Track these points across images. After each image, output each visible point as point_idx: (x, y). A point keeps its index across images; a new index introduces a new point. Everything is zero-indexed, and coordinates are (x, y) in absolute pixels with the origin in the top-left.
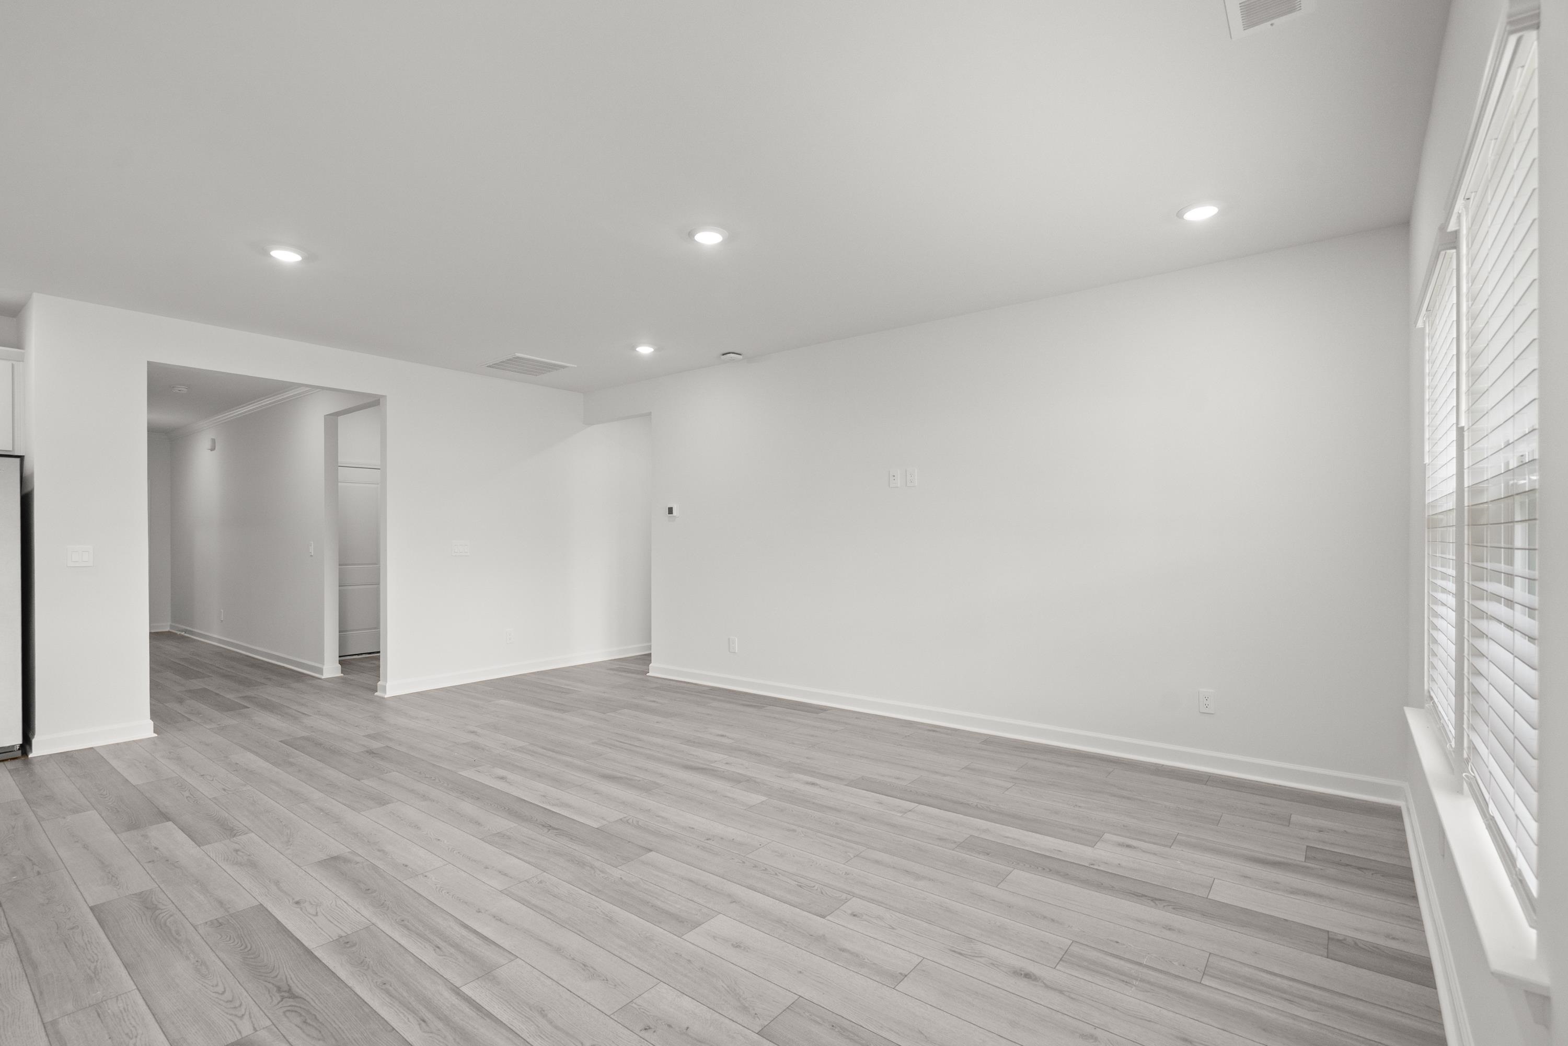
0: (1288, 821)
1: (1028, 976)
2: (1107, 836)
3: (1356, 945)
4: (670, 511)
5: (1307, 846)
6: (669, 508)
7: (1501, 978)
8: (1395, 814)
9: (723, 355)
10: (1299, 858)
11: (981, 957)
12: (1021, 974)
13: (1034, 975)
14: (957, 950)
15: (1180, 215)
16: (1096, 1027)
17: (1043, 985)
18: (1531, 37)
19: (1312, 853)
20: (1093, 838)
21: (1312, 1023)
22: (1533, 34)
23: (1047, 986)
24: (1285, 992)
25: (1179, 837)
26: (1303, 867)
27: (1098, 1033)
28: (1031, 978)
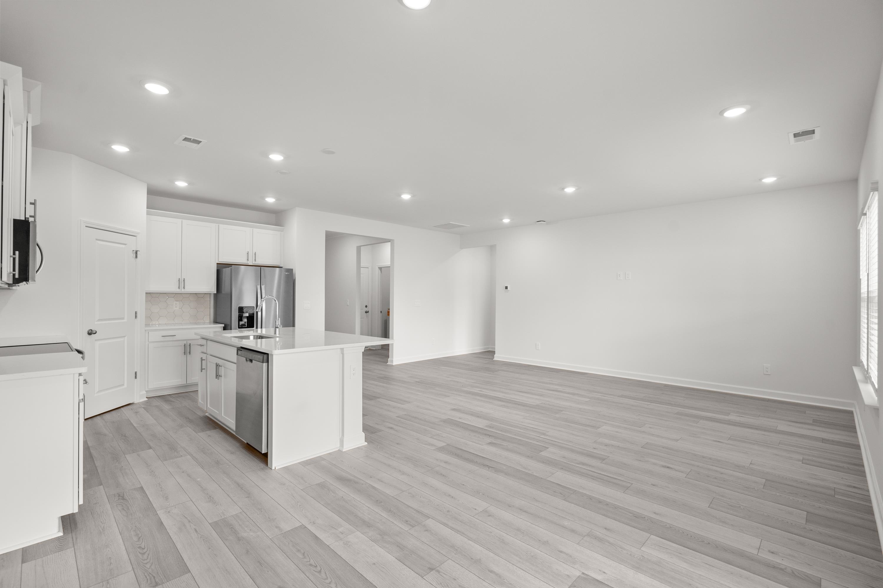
0: (805, 413)
2: (731, 414)
3: (833, 441)
4: (506, 288)
5: (813, 419)
6: (506, 287)
7: (868, 406)
8: (851, 413)
9: (538, 222)
10: (811, 422)
15: (760, 180)
18: (876, 193)
19: (814, 421)
20: (728, 414)
21: (817, 454)
22: (877, 192)
24: (808, 448)
25: (761, 415)
26: (812, 424)
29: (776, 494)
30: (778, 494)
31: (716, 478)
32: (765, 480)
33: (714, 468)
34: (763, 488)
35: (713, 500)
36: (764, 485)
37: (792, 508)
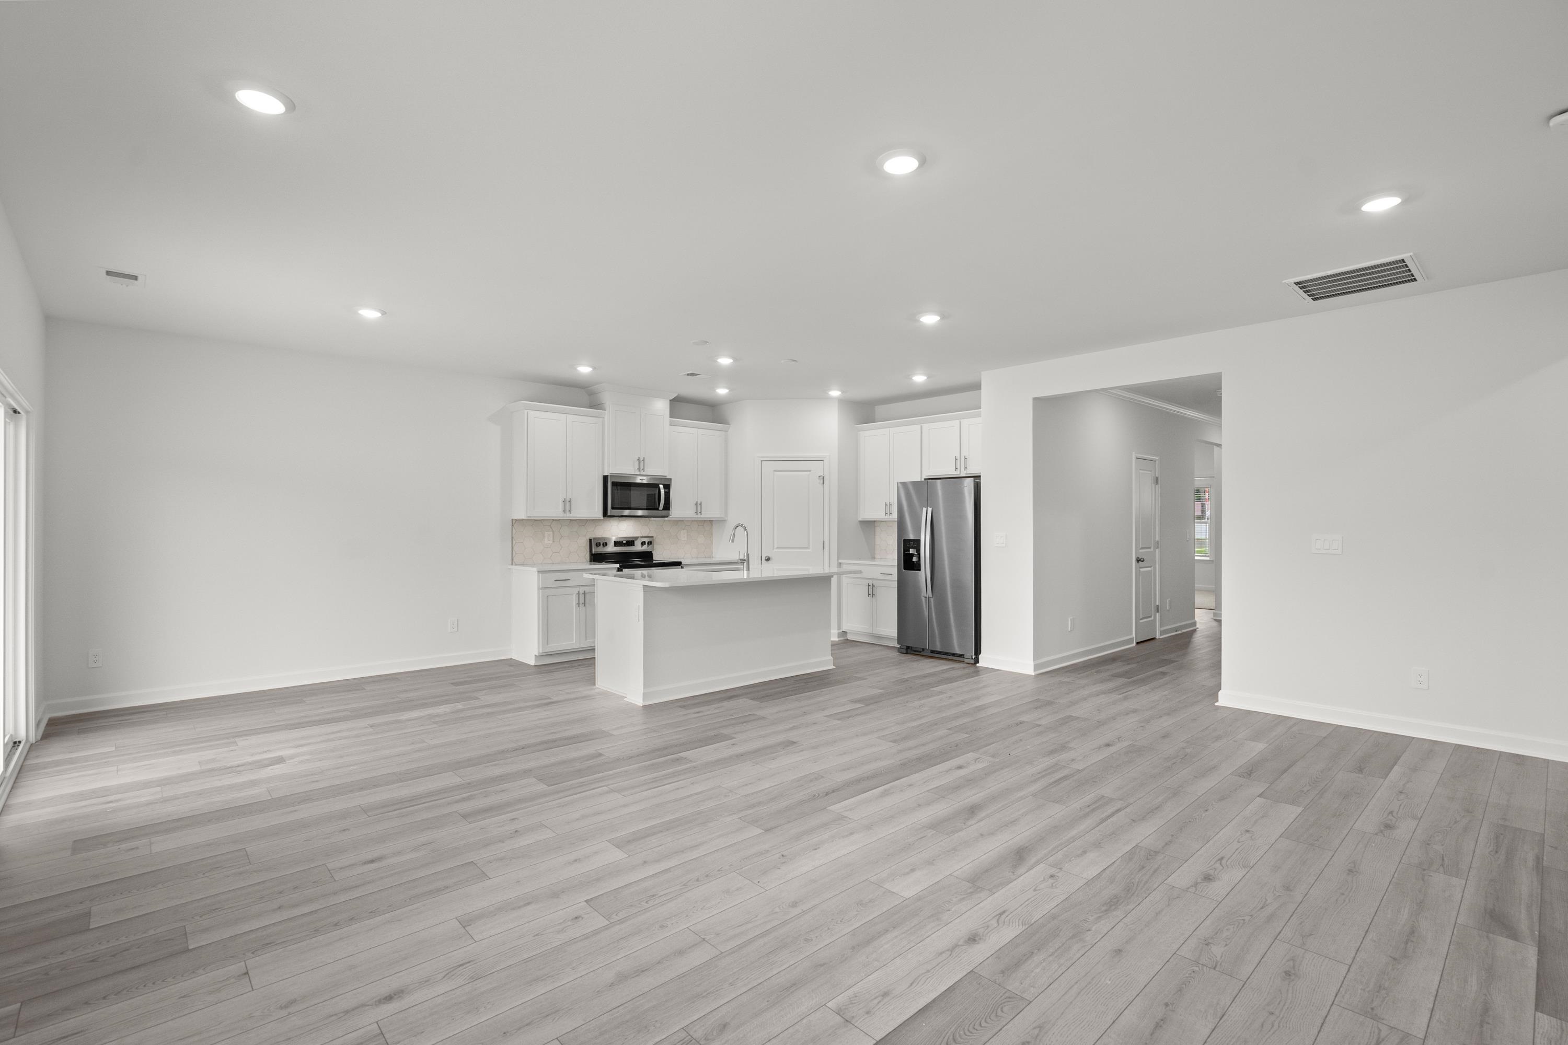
1: (389, 998)
11: (444, 977)
12: (395, 995)
13: (384, 1003)
14: (468, 965)
16: (290, 1014)
17: (368, 1003)
23: (363, 1005)
27: (284, 1013)
28: (384, 999)
29: (155, 930)
30: (152, 932)
31: (281, 893)
32: (191, 947)
33: (306, 909)
34: (185, 926)
35: (249, 859)
36: (186, 933)
37: (114, 923)
